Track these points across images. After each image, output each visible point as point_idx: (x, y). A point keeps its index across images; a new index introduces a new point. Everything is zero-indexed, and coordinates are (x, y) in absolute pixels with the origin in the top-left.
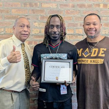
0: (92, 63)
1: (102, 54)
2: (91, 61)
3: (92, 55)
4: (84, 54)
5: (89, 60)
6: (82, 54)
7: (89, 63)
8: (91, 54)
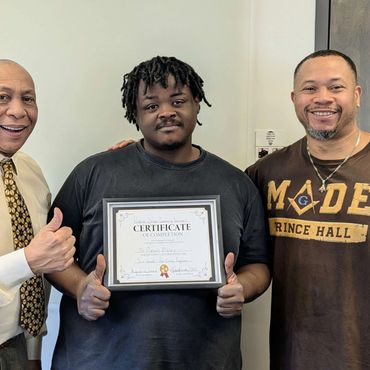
0: (324, 238)
1: (362, 205)
2: (320, 231)
3: (325, 209)
4: (296, 201)
5: (314, 225)
6: (286, 201)
7: (312, 235)
8: (321, 204)
